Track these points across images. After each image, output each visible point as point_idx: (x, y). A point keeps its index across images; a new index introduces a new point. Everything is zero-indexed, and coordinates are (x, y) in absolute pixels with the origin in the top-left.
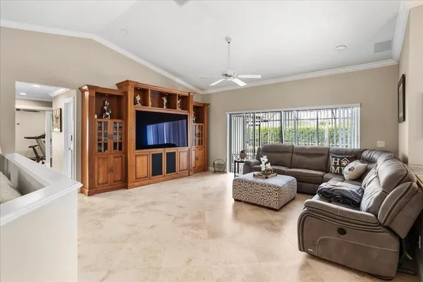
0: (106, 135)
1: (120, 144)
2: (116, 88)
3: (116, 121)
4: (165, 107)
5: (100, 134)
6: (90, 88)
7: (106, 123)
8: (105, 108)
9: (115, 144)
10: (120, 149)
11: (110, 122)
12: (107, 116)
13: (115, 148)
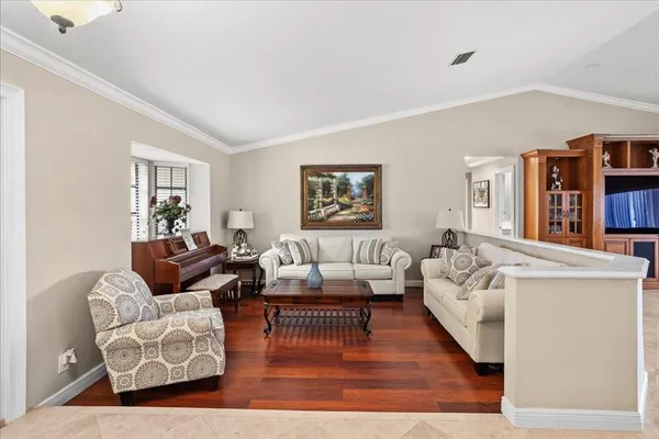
0: (560, 211)
1: (579, 224)
2: (567, 147)
3: (573, 192)
4: (655, 165)
5: (552, 211)
6: (540, 152)
7: (560, 196)
8: (555, 176)
9: (572, 224)
10: (579, 231)
11: (566, 195)
12: (557, 187)
13: (572, 230)
